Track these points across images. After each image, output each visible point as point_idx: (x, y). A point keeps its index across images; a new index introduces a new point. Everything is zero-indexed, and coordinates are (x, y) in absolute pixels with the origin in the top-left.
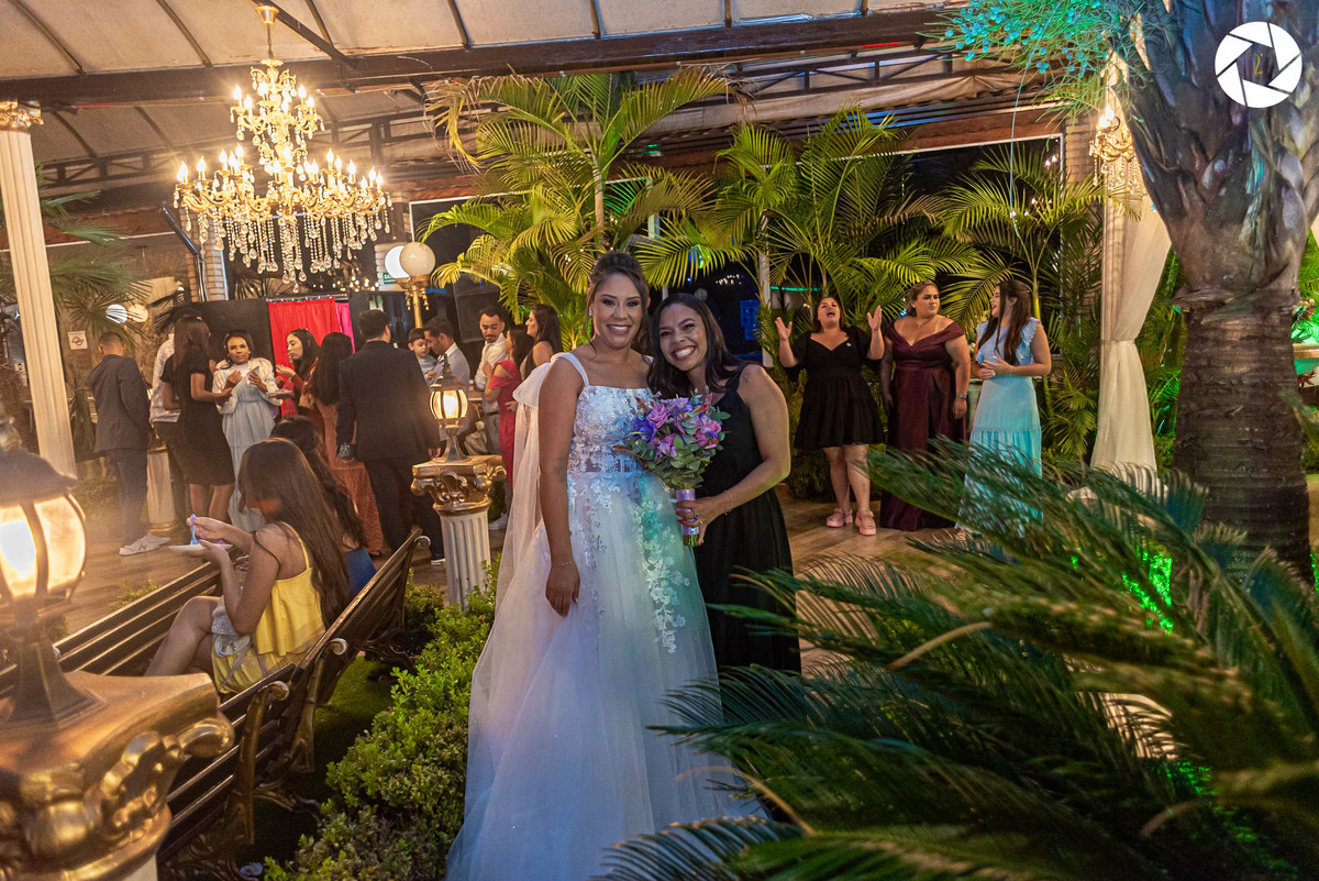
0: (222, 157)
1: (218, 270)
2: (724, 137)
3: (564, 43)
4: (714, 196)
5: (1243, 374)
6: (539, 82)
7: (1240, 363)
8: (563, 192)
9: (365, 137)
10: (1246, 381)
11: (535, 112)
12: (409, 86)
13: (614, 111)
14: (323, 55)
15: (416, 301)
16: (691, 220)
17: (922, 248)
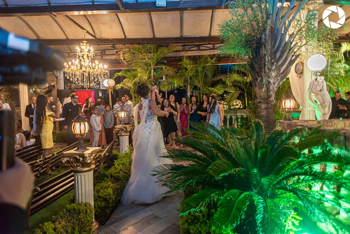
1: (62, 82)
2: (180, 59)
3: (146, 38)
4: (178, 72)
5: (264, 114)
6: (141, 46)
8: (144, 69)
9: (99, 54)
11: (139, 52)
13: (156, 53)
14: (93, 38)
15: (110, 92)
16: (172, 77)
17: (221, 86)
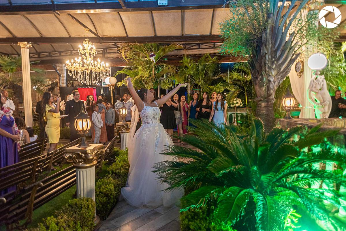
0: (76, 59)
1: (65, 79)
2: (181, 57)
4: (178, 71)
6: (142, 45)
7: (264, 111)
8: (145, 67)
9: (101, 52)
10: (265, 114)
11: (140, 51)
12: (114, 44)
13: (158, 51)
14: (95, 36)
15: (112, 89)
16: (173, 75)
17: (222, 84)
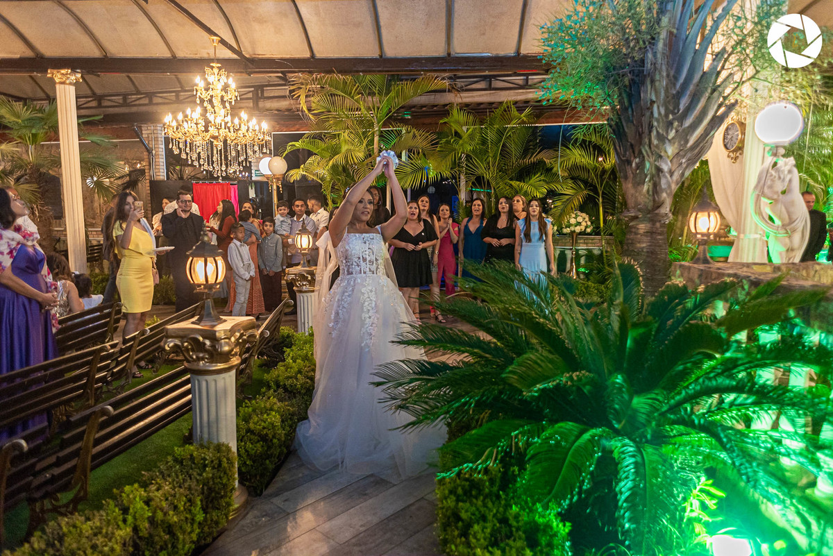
1: (161, 161)
2: (444, 111)
3: (364, 59)
4: (437, 143)
5: (644, 247)
6: (349, 78)
8: (357, 134)
9: (250, 95)
10: (645, 250)
11: (345, 93)
12: (280, 75)
13: (387, 94)
14: (235, 56)
15: (275, 187)
16: (424, 154)
17: (542, 178)
